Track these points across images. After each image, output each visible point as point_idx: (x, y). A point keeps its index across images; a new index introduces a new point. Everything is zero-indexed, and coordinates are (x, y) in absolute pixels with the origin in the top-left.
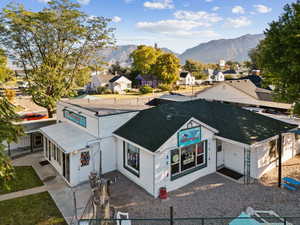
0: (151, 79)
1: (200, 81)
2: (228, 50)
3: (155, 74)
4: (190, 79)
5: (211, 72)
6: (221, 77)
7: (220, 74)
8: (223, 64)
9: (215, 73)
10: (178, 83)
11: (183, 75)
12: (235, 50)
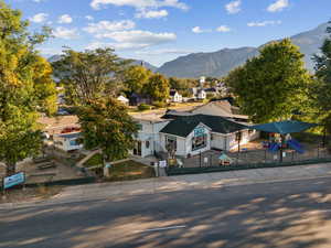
0: (145, 97)
1: (186, 99)
2: (207, 64)
3: (148, 93)
4: (178, 97)
5: (195, 90)
6: (203, 95)
7: (203, 92)
8: (203, 80)
9: (199, 91)
10: (167, 101)
11: (172, 94)
12: (213, 64)
